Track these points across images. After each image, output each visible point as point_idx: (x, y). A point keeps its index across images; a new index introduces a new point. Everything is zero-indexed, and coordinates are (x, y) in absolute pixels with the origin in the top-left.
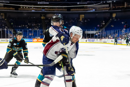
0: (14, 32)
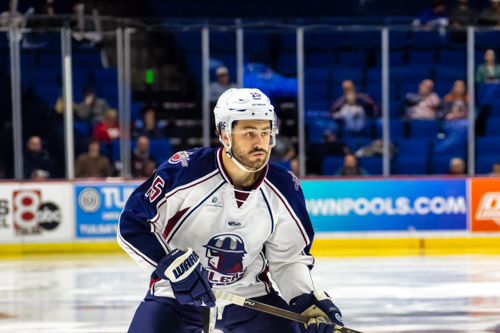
0: (150, 76)
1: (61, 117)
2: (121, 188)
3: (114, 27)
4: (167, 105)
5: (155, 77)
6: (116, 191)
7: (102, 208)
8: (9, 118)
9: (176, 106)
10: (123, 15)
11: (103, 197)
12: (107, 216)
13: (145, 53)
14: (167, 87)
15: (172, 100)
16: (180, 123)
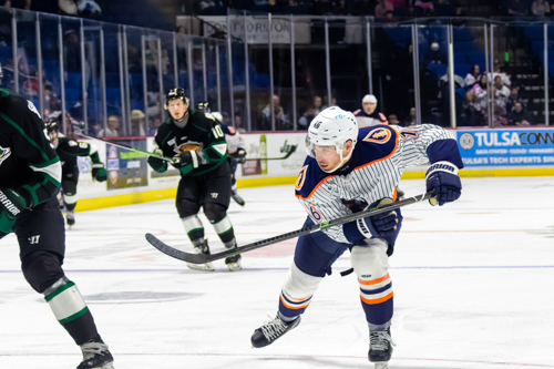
1: (447, 84)
2: (489, 133)
3: (482, 23)
4: (519, 76)
5: (510, 58)
6: (485, 135)
7: (476, 147)
8: (413, 87)
9: (525, 76)
10: (488, 16)
11: (476, 139)
12: (478, 152)
13: (504, 40)
14: (519, 65)
15: (522, 74)
16: (528, 88)
